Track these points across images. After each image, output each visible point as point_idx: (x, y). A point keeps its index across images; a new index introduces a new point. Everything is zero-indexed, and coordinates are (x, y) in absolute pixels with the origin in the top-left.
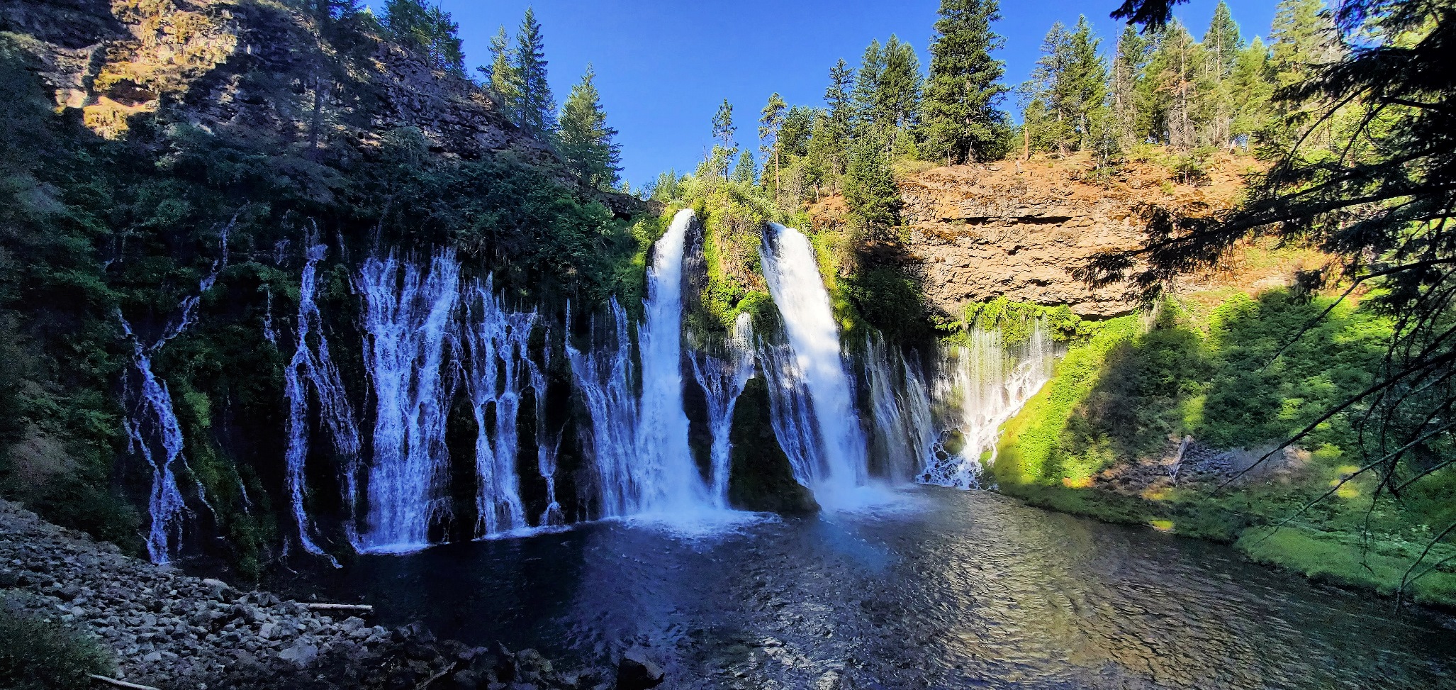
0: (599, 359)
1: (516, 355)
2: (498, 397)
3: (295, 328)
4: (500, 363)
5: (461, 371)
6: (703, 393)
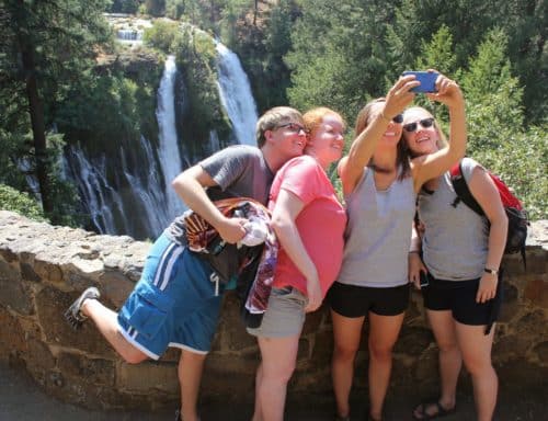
0: (140, 175)
1: (102, 185)
4: (97, 193)
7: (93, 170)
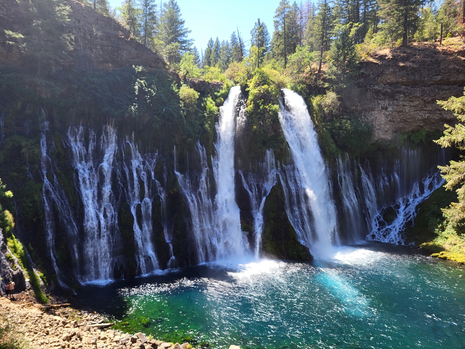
2: (141, 202)
3: (41, 170)
4: (141, 182)
5: (123, 188)
6: (248, 194)
7: (144, 163)
